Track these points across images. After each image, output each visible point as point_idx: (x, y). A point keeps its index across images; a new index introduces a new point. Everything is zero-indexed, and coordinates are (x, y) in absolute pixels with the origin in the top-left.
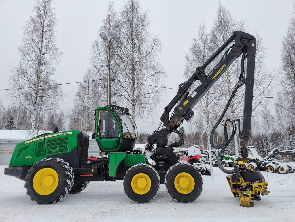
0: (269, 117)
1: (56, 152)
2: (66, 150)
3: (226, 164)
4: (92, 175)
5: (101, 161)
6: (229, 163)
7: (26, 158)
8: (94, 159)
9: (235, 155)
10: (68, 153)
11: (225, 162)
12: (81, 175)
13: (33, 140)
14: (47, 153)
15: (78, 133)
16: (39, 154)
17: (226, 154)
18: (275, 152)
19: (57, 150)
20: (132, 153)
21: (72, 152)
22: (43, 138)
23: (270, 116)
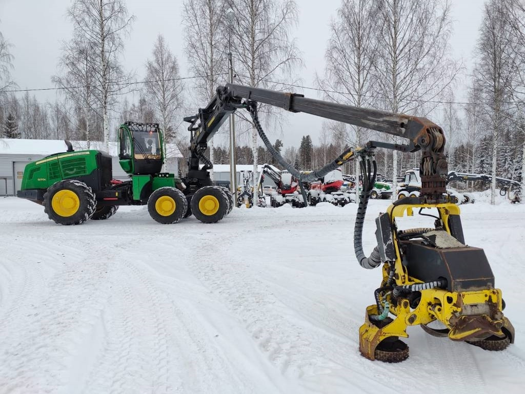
0: (454, 121)
1: (73, 174)
2: (85, 172)
3: (377, 194)
4: (117, 199)
5: (126, 184)
6: (382, 193)
7: (39, 180)
8: (118, 182)
9: (392, 181)
10: (88, 175)
11: (376, 192)
12: (104, 199)
13: (45, 161)
14: (63, 175)
15: (96, 154)
16: (54, 176)
17: (378, 181)
18: (450, 177)
19: (74, 172)
20: (160, 176)
21: (91, 174)
22: (56, 158)
23: (456, 119)
